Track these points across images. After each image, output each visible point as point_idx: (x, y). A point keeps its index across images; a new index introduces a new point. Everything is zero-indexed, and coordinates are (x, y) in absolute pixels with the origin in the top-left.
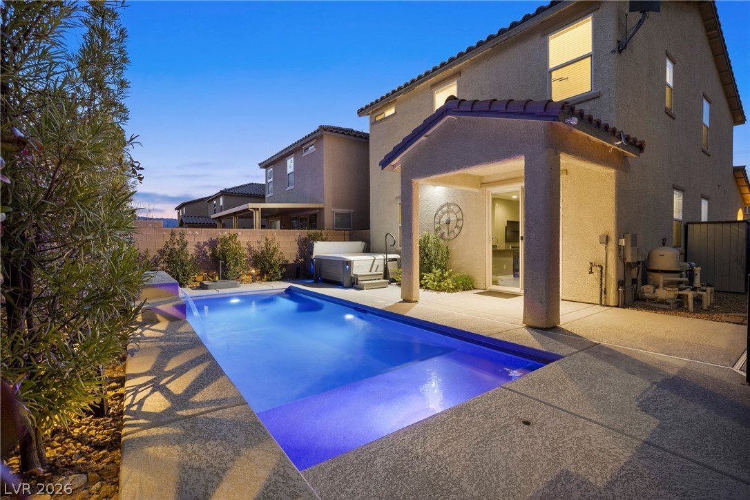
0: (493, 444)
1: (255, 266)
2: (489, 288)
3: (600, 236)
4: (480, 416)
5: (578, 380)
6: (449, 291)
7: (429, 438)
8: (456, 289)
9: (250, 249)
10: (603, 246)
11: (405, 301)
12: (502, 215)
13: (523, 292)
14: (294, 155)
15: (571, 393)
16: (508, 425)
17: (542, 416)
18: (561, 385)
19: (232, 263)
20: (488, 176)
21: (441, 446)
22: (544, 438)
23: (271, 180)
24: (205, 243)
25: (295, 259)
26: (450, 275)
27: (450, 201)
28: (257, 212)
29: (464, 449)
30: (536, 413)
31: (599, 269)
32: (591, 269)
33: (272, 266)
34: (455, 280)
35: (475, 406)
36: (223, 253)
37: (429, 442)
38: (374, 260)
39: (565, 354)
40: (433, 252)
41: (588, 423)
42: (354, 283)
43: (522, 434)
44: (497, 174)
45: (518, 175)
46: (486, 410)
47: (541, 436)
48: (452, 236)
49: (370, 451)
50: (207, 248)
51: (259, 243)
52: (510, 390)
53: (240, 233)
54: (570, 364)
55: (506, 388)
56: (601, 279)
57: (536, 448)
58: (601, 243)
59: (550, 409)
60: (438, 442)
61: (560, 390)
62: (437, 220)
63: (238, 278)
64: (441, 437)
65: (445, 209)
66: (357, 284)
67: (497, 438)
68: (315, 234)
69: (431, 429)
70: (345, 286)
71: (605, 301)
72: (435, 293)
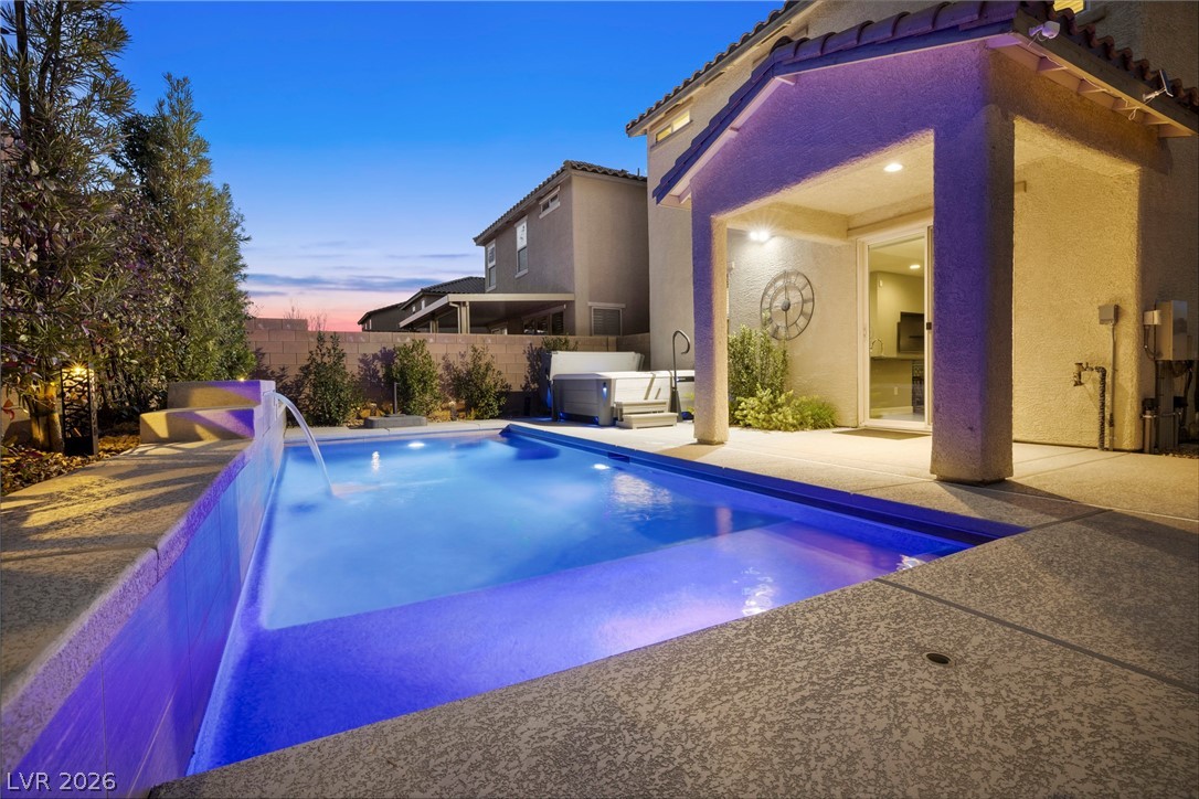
0: (844, 705)
1: (457, 395)
2: (863, 424)
3: (1100, 308)
4: (815, 638)
5: (1070, 573)
6: (786, 430)
7: (676, 680)
8: (800, 425)
9: (448, 367)
10: (1106, 329)
11: (702, 442)
12: (891, 302)
13: (930, 428)
14: (526, 217)
15: (1056, 600)
16: (889, 661)
17: (981, 645)
18: (1028, 581)
19: (417, 387)
20: (861, 214)
21: (703, 702)
22: (989, 700)
23: (494, 263)
24: (375, 356)
25: (523, 383)
26: (788, 401)
27: (789, 269)
28: (463, 309)
29: (762, 712)
30: (964, 638)
31: (1097, 376)
32: (1080, 375)
33: (483, 395)
34: (799, 409)
35: (808, 615)
36: (402, 372)
37: (675, 689)
38: (653, 379)
39: (1030, 524)
40: (758, 361)
41: (1117, 670)
42: (616, 419)
43: (926, 685)
44: (879, 208)
45: (921, 205)
46: (833, 626)
47: (981, 694)
48: (794, 331)
49: (520, 700)
50: (378, 365)
51: (463, 356)
52: (896, 586)
53: (431, 340)
54: (1045, 543)
55: (887, 583)
56: (1103, 395)
57: (966, 724)
58: (1102, 322)
59: (1000, 630)
60: (697, 690)
61: (1027, 592)
62: (766, 306)
63: (428, 413)
64: (708, 680)
65: (780, 283)
66: (622, 420)
67: (856, 690)
68: (555, 342)
69: (689, 658)
70: (600, 423)
71: (1112, 441)
72: (760, 433)
